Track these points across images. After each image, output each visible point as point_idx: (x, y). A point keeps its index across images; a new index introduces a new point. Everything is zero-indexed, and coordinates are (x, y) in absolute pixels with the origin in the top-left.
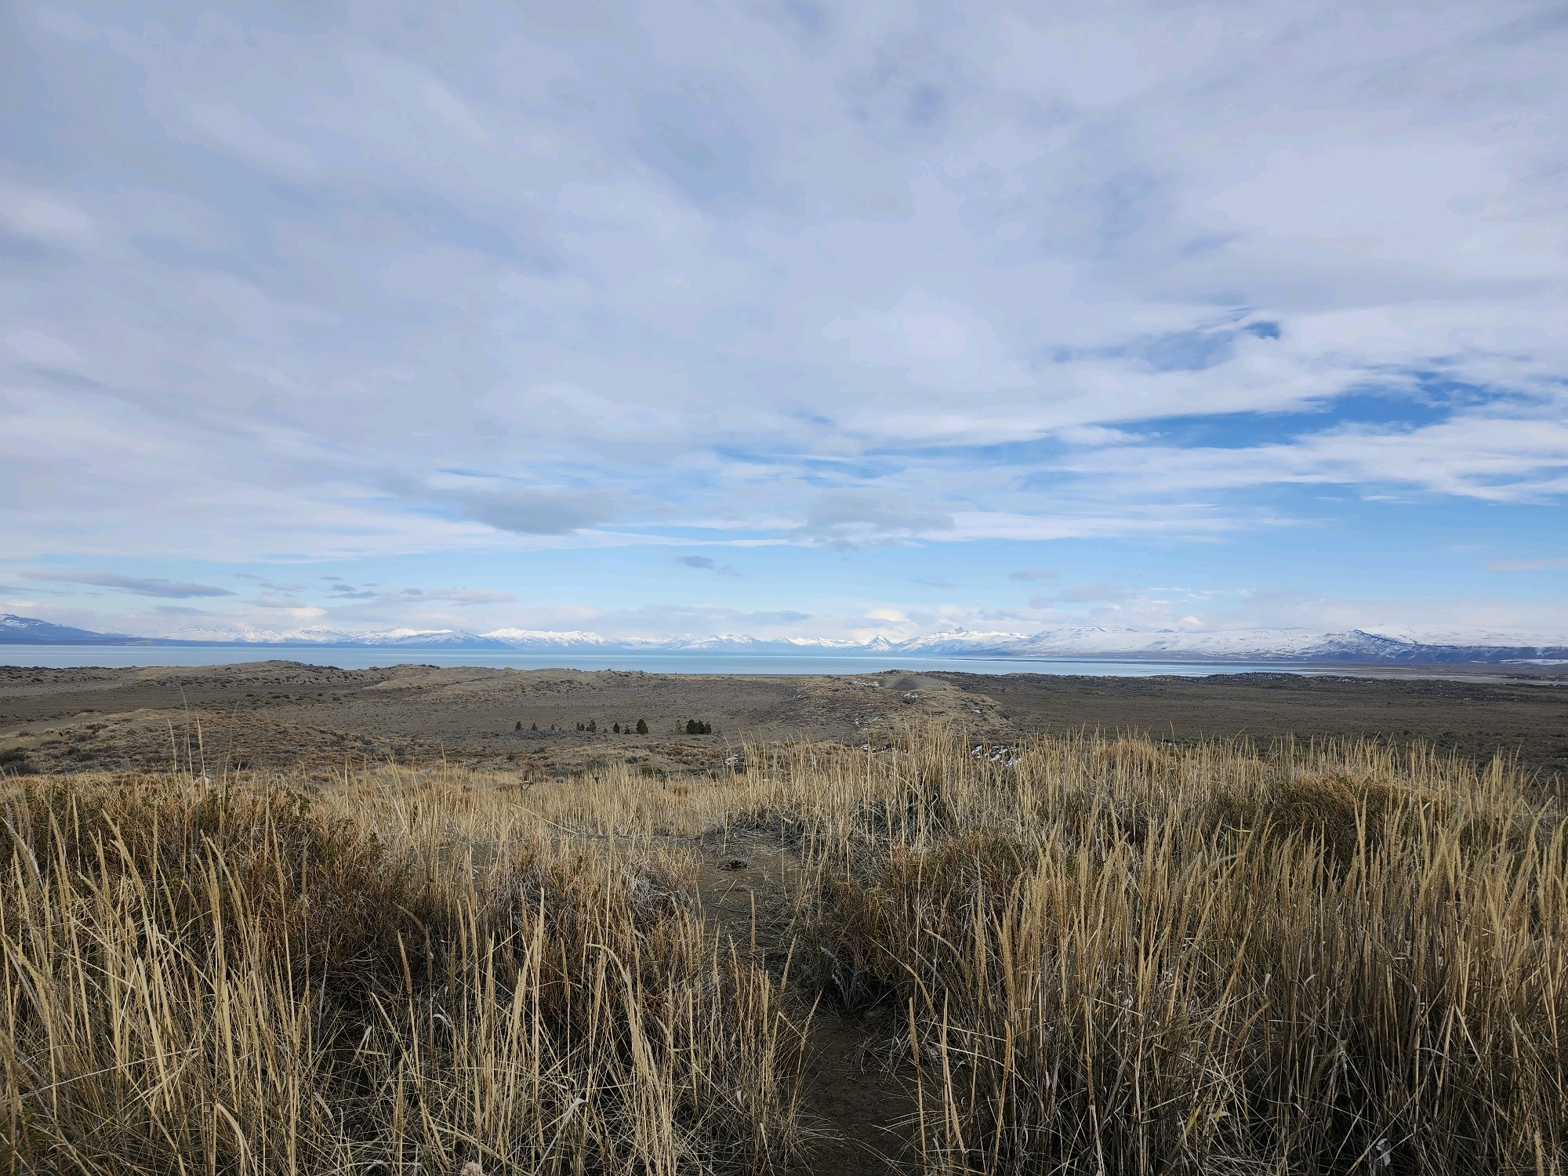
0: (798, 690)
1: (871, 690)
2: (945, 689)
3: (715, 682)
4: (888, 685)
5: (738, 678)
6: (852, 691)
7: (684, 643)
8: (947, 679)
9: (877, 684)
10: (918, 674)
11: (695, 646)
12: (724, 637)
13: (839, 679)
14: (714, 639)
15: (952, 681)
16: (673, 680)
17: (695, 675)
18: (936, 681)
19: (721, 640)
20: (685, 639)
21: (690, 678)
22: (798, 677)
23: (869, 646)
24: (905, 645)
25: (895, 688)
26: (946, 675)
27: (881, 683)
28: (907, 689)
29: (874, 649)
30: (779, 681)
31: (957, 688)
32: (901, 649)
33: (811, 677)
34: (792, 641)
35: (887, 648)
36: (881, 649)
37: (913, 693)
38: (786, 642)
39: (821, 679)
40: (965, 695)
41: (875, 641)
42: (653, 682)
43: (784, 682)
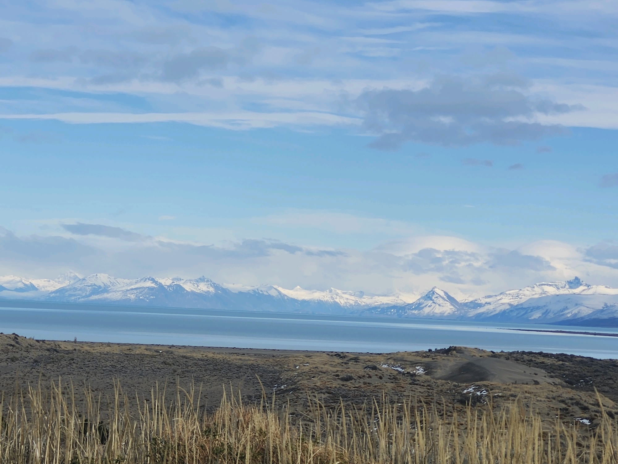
0: (284, 376)
1: (409, 380)
2: (537, 383)
3: (141, 358)
4: (439, 373)
5: (182, 352)
6: (375, 381)
7: (97, 290)
8: (542, 366)
9: (420, 371)
10: (494, 355)
11: (114, 296)
12: (166, 282)
13: (356, 360)
14: (149, 284)
15: (551, 370)
16: (68, 352)
17: (109, 344)
18: (522, 368)
19: (161, 286)
20: (99, 283)
21: (98, 349)
22: (286, 354)
23: (418, 306)
24: (480, 305)
25: (450, 377)
26: (541, 359)
27: (429, 369)
28: (469, 381)
29: (427, 310)
30: (251, 360)
31: (557, 381)
32: (472, 313)
33: (308, 354)
34: (284, 291)
35: (447, 308)
36: (438, 310)
37: (479, 388)
38: (273, 293)
39: (326, 358)
40: (567, 393)
41: (430, 296)
42: (34, 354)
43: (260, 362)
